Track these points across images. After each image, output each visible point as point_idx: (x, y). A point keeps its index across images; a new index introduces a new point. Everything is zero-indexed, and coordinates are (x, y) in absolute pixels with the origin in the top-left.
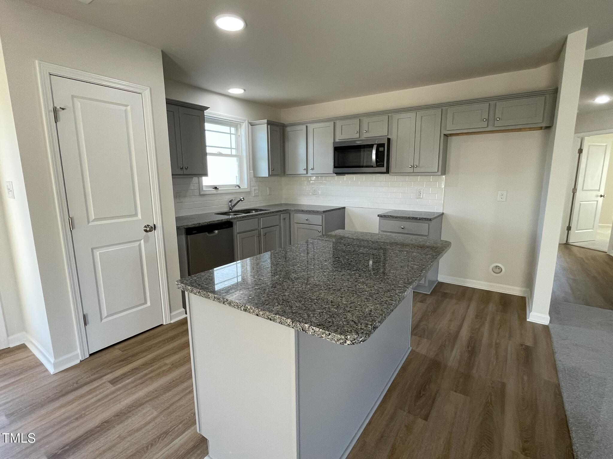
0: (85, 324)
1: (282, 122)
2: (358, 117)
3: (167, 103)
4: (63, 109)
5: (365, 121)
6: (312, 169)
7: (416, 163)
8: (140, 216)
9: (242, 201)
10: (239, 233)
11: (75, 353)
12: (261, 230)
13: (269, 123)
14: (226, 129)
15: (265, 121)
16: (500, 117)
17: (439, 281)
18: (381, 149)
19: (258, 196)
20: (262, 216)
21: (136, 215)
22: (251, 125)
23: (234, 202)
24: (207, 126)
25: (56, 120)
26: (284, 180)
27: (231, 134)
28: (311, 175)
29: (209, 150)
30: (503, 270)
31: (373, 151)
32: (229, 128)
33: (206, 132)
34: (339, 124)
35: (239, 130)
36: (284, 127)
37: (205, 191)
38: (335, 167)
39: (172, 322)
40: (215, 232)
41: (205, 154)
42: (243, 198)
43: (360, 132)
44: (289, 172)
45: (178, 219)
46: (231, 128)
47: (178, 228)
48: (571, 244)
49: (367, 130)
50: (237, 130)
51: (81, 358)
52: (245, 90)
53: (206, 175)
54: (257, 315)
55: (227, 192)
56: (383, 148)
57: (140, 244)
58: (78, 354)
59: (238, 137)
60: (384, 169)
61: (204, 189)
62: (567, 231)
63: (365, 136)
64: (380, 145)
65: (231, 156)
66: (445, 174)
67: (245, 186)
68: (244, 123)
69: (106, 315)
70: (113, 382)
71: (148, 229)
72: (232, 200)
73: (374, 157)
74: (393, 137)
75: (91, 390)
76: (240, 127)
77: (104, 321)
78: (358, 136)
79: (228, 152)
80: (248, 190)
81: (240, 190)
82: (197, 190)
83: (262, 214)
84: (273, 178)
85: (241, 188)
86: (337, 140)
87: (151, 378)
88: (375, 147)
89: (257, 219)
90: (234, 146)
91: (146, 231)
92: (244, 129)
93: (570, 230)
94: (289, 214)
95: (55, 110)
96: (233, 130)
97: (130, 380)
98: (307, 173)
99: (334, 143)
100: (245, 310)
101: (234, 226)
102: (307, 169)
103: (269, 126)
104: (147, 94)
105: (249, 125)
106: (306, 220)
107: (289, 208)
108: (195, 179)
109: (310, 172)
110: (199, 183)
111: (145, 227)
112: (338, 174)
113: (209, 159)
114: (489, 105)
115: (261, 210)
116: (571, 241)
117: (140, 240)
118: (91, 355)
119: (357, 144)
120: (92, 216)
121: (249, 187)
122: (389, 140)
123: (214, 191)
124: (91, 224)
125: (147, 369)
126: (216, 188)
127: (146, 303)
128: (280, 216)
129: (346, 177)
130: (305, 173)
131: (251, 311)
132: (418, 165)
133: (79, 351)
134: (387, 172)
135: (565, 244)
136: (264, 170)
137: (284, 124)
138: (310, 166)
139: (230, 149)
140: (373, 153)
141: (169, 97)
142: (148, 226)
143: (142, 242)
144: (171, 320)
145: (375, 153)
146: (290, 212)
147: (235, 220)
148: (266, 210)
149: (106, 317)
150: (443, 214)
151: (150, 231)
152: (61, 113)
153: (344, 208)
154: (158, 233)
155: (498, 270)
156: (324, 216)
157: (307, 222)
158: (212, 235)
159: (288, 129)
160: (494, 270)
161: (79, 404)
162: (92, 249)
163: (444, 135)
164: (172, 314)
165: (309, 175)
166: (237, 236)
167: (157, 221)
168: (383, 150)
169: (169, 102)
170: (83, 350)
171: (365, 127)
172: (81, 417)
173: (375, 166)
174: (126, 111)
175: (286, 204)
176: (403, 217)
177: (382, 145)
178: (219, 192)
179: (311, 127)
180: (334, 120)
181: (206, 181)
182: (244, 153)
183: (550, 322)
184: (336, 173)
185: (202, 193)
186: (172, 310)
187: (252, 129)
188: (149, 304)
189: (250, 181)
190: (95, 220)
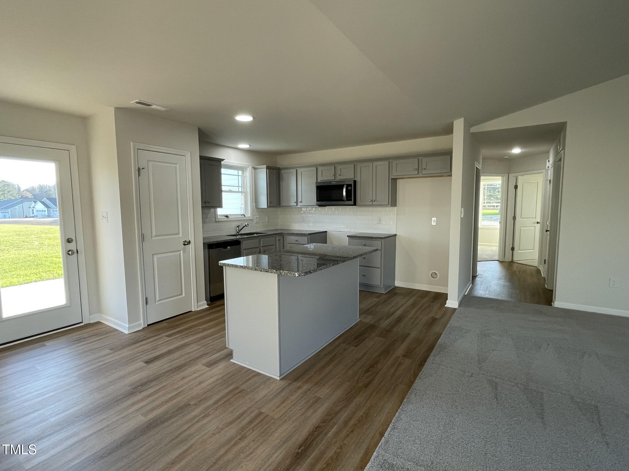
0: (147, 304)
1: (278, 166)
2: (334, 165)
3: (200, 159)
4: (143, 169)
5: (339, 167)
6: (301, 202)
7: (374, 198)
8: (181, 235)
9: (247, 226)
10: (245, 249)
11: (139, 322)
12: (261, 248)
13: (268, 168)
14: (235, 172)
15: (265, 166)
16: (425, 168)
17: (396, 286)
18: (349, 188)
19: (259, 223)
20: (262, 237)
21: (178, 234)
22: (254, 169)
23: (241, 228)
24: (223, 171)
25: (139, 175)
26: (279, 210)
27: (238, 176)
28: (300, 207)
29: (223, 188)
30: (438, 276)
31: (344, 189)
32: (237, 171)
33: (222, 175)
34: (320, 169)
35: (245, 173)
36: (279, 170)
37: (219, 218)
38: (317, 201)
39: (198, 309)
40: (228, 248)
41: (220, 191)
42: (248, 224)
43: (335, 175)
44: (283, 204)
45: (204, 238)
46: (239, 171)
47: (204, 244)
48: (515, 262)
49: (340, 174)
50: (243, 172)
51: (142, 327)
52: (250, 146)
53: (221, 206)
54: (261, 271)
55: (235, 219)
56: (351, 187)
57: (180, 253)
58: (141, 323)
59: (243, 177)
60: (352, 202)
61: (219, 217)
62: (511, 251)
63: (339, 178)
64: (348, 186)
65: (238, 192)
66: (396, 206)
67: (249, 215)
68: (249, 168)
69: (158, 299)
70: (167, 336)
71: (186, 243)
72: (239, 226)
73: (344, 193)
74: (358, 179)
75: (155, 339)
76: (246, 170)
77: (157, 303)
78: (333, 178)
79: (236, 189)
80: (251, 218)
81: (245, 218)
82: (214, 219)
83: (262, 236)
84: (271, 209)
85: (246, 216)
86: (319, 181)
87: (191, 334)
88: (345, 186)
89: (258, 240)
90: (240, 185)
91: (184, 245)
92: (248, 173)
93: (514, 250)
94: (283, 236)
95: (139, 170)
96: (240, 172)
97: (178, 335)
98: (297, 205)
99: (317, 182)
100: (255, 270)
101: (242, 244)
102: (297, 202)
103: (268, 170)
104: (188, 155)
105: (253, 169)
106: (296, 241)
107: (283, 232)
108: (212, 210)
109: (299, 204)
110: (215, 213)
111: (184, 242)
112: (320, 206)
113: (224, 195)
114: (418, 159)
115: (261, 233)
116: (515, 259)
117: (180, 251)
118: (148, 325)
119: (333, 184)
120: (154, 234)
121: (252, 216)
122: (355, 182)
123: (226, 219)
124: (153, 238)
125: (188, 331)
126: (227, 216)
127: (182, 294)
128: (276, 238)
129: (327, 208)
130: (296, 205)
131: (258, 269)
132: (375, 199)
133: (142, 321)
134: (355, 204)
135: (511, 262)
136: (263, 203)
137: (280, 168)
138: (299, 200)
139: (238, 187)
140: (344, 190)
141: (201, 155)
142: (186, 241)
143: (182, 252)
144: (197, 308)
145: (345, 190)
146: (284, 235)
147: (242, 240)
148: (265, 233)
149: (158, 301)
150: (396, 235)
151: (187, 244)
152: (142, 171)
153: (326, 232)
154: (191, 246)
155: (435, 276)
156: (309, 237)
157: (296, 242)
158: (225, 250)
159: (283, 171)
160: (433, 275)
161: (151, 345)
162: (153, 255)
163: (392, 179)
164: (199, 304)
165: (298, 206)
166: (243, 252)
167: (191, 238)
168: (350, 189)
169: (202, 158)
170: (144, 321)
171: (338, 172)
172: (155, 349)
173: (346, 200)
174: (176, 167)
175: (281, 230)
176: (364, 237)
177: (350, 185)
178: (229, 219)
179: (300, 171)
180: (316, 166)
181: (220, 212)
182: (249, 190)
183: (459, 307)
184: (318, 205)
185: (217, 220)
186: (198, 301)
187: (255, 172)
188: (184, 295)
189: (253, 211)
190: (156, 236)
